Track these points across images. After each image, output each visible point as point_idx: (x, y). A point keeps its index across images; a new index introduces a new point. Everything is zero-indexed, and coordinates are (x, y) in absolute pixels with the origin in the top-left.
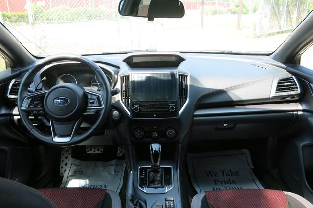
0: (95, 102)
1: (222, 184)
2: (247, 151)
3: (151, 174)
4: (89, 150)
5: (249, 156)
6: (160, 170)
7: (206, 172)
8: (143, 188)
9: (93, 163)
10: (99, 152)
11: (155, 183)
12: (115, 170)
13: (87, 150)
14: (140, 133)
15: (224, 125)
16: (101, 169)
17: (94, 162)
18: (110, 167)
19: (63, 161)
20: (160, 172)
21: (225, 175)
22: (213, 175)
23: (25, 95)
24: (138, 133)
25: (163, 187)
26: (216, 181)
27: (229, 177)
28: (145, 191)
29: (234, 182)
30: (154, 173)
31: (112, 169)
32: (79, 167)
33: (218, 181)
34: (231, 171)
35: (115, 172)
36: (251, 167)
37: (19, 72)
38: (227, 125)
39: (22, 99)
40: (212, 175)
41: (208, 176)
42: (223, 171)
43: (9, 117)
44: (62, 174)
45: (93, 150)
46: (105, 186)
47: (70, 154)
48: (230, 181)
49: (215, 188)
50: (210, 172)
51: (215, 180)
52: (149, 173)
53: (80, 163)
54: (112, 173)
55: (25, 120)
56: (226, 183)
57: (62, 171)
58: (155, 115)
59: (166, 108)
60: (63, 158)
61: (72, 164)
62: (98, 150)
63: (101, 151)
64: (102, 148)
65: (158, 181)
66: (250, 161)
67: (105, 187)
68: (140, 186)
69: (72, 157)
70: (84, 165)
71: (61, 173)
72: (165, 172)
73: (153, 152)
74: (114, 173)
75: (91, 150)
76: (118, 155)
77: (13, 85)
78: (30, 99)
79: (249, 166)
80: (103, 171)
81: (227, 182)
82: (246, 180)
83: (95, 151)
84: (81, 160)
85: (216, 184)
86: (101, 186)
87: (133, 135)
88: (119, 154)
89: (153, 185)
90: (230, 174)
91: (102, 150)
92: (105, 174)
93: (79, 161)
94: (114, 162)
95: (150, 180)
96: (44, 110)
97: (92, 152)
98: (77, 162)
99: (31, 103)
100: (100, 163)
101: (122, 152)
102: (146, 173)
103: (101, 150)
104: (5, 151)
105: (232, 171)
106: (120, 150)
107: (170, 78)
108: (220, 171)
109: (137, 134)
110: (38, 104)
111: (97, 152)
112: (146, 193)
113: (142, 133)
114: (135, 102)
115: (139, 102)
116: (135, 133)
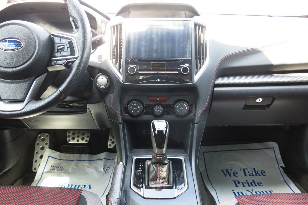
0: (66, 49)
1: (244, 186)
2: (275, 145)
3: (153, 167)
4: (71, 139)
5: (278, 151)
6: (166, 162)
7: (223, 171)
8: (139, 188)
9: (76, 156)
10: (84, 142)
11: (158, 181)
12: (104, 166)
13: (68, 139)
14: (136, 106)
15: (257, 101)
16: (86, 164)
17: (78, 155)
18: (98, 162)
19: (37, 153)
20: (166, 164)
21: (247, 174)
22: (232, 174)
24: (134, 106)
25: (171, 188)
26: (237, 183)
27: (252, 178)
28: (142, 194)
29: (259, 184)
30: (156, 166)
31: (100, 164)
32: (58, 161)
33: (239, 182)
34: (254, 169)
35: (104, 168)
36: (280, 165)
38: (261, 100)
40: (230, 175)
41: (226, 175)
42: (244, 170)
44: (35, 169)
45: (76, 139)
46: (90, 186)
47: (47, 144)
48: (254, 183)
49: (235, 191)
50: (227, 170)
51: (235, 181)
52: (149, 167)
53: (59, 156)
54: (100, 170)
56: (249, 186)
57: (35, 165)
58: (159, 80)
59: (176, 70)
60: (37, 148)
61: (49, 156)
62: (83, 139)
63: (86, 141)
64: (88, 137)
65: (164, 178)
66: (279, 157)
67: (90, 188)
68: (135, 185)
69: (49, 148)
70: (64, 159)
71: (33, 168)
72: (173, 165)
73: (156, 132)
74: (102, 170)
75: (73, 139)
76: (109, 147)
79: (278, 165)
80: (88, 167)
81: (251, 183)
82: (275, 182)
83: (78, 141)
84: (60, 152)
85: (237, 186)
86: (85, 186)
87: (127, 111)
88: (110, 145)
89: (156, 183)
90: (254, 174)
91: (88, 139)
92: (91, 170)
93: (58, 153)
94: (103, 155)
95: (151, 177)
97: (75, 142)
98: (56, 154)
100: (85, 157)
101: (113, 143)
102: (144, 166)
103: (86, 139)
105: (256, 170)
106: (111, 140)
107: (182, 28)
108: (241, 169)
109: (132, 109)
111: (81, 142)
112: (144, 198)
113: (139, 107)
114: (129, 60)
115: (136, 61)
116: (130, 106)
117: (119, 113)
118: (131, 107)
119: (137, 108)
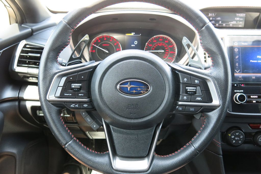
14: (238, 136)
23: (55, 70)
24: (236, 136)
37: (30, 30)
39: (49, 78)
43: (17, 103)
55: (54, 122)
77: (23, 51)
78: (64, 79)
96: (91, 102)
99: (66, 88)
104: (12, 156)
109: (234, 139)
110: (80, 89)
113: (241, 137)
114: (235, 85)
115: (243, 85)
116: (231, 136)
117: (220, 144)
118: (233, 137)
119: (240, 138)
